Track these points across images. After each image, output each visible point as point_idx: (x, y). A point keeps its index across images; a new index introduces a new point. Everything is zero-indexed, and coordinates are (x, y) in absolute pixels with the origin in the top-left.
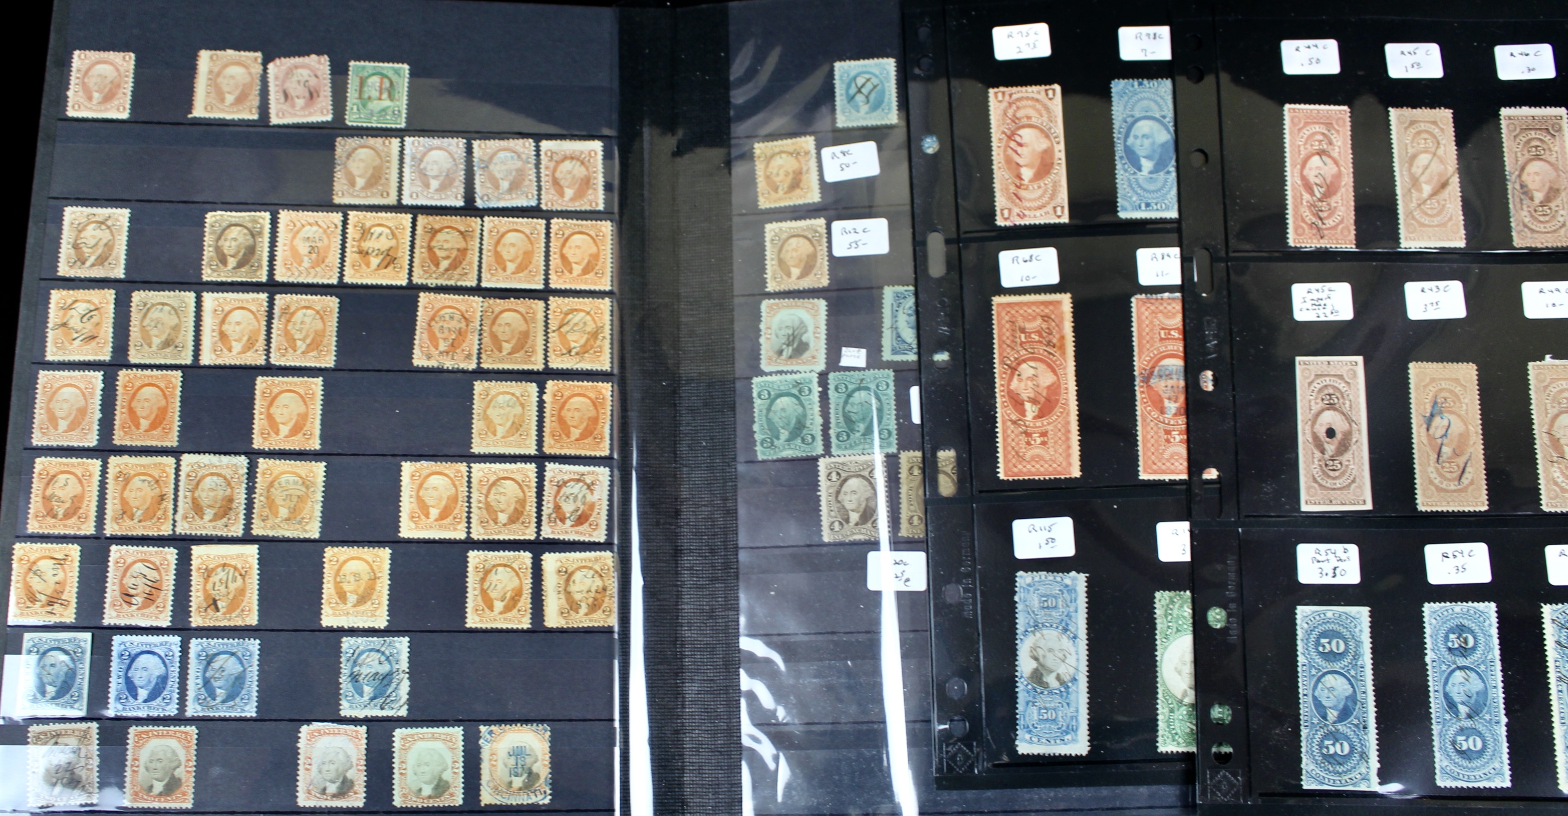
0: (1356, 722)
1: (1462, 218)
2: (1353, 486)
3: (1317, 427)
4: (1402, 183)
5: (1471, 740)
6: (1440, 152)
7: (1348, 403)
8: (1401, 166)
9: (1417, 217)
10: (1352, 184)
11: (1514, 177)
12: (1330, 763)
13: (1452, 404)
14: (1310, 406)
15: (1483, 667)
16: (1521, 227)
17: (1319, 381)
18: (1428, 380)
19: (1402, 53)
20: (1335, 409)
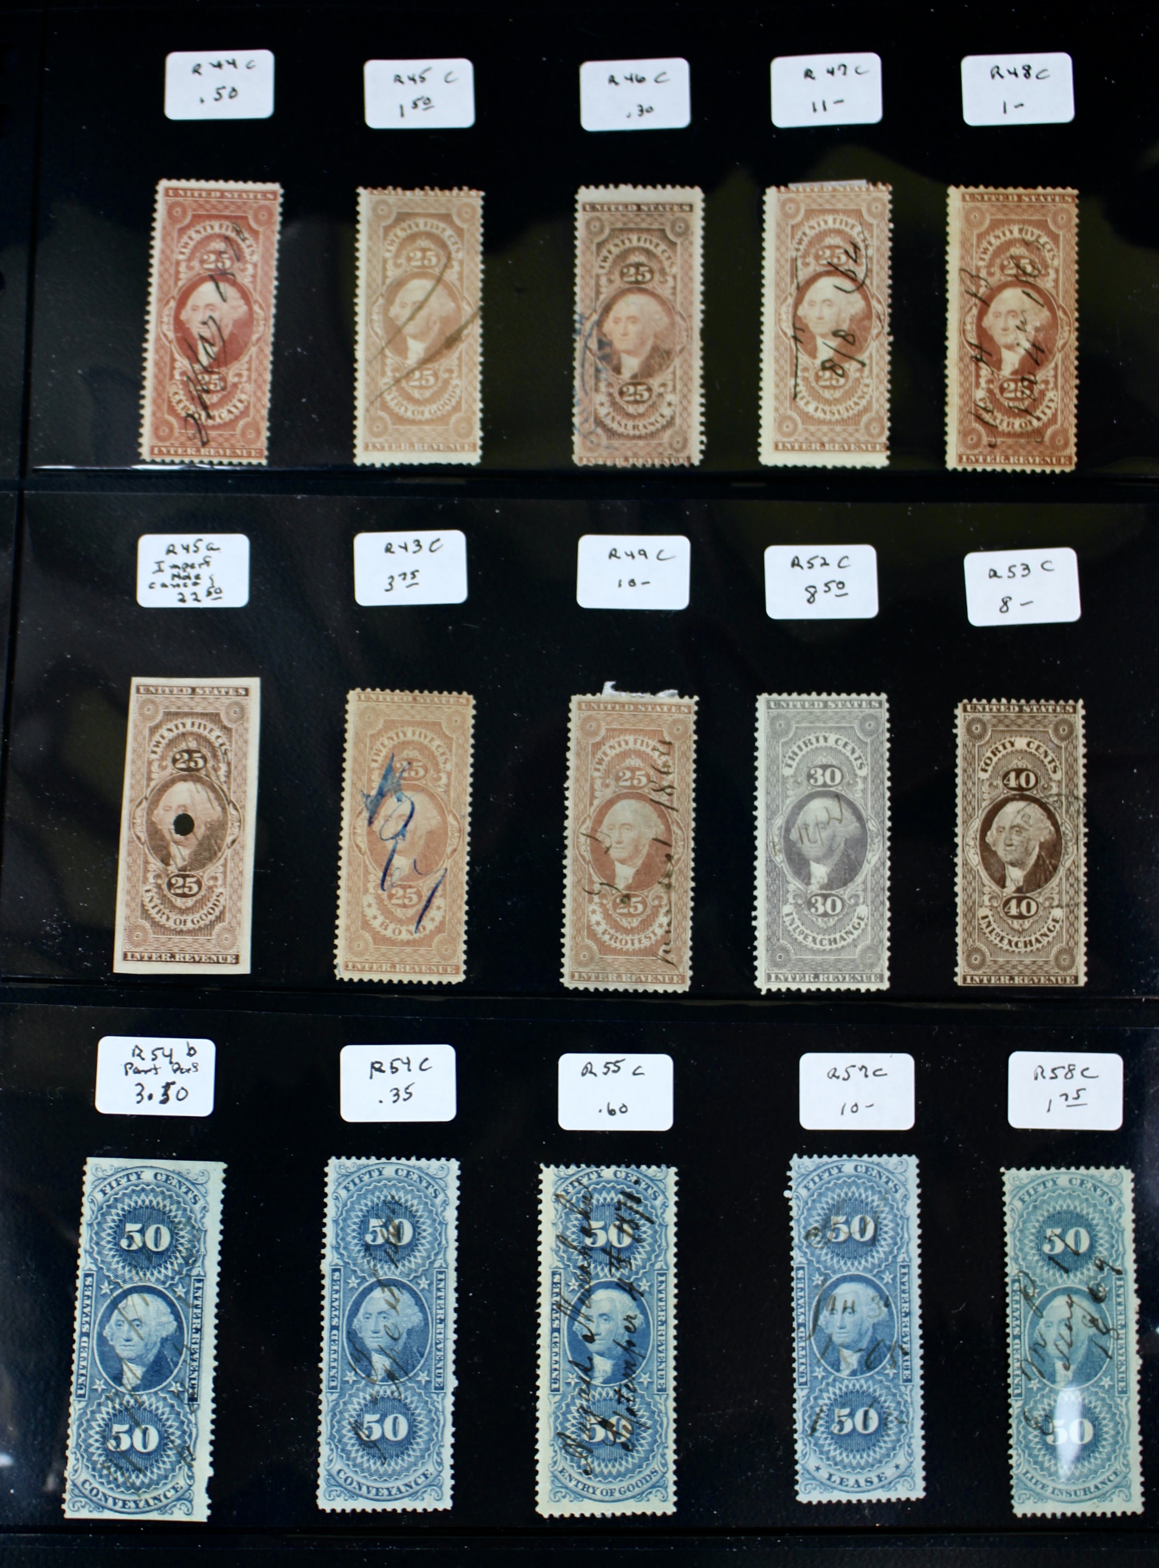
0: (176, 1387)
1: (480, 405)
2: (218, 927)
3: (159, 812)
4: (368, 336)
5: (389, 1421)
6: (451, 276)
7: (223, 768)
8: (370, 304)
9: (392, 404)
10: (272, 339)
11: (588, 325)
12: (119, 1468)
13: (422, 772)
14: (150, 772)
15: (424, 1283)
16: (591, 425)
17: (171, 725)
18: (380, 725)
19: (398, 79)
20: (198, 780)
